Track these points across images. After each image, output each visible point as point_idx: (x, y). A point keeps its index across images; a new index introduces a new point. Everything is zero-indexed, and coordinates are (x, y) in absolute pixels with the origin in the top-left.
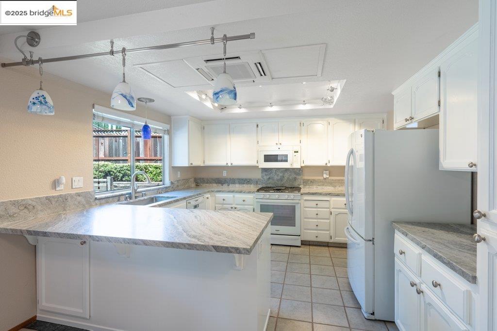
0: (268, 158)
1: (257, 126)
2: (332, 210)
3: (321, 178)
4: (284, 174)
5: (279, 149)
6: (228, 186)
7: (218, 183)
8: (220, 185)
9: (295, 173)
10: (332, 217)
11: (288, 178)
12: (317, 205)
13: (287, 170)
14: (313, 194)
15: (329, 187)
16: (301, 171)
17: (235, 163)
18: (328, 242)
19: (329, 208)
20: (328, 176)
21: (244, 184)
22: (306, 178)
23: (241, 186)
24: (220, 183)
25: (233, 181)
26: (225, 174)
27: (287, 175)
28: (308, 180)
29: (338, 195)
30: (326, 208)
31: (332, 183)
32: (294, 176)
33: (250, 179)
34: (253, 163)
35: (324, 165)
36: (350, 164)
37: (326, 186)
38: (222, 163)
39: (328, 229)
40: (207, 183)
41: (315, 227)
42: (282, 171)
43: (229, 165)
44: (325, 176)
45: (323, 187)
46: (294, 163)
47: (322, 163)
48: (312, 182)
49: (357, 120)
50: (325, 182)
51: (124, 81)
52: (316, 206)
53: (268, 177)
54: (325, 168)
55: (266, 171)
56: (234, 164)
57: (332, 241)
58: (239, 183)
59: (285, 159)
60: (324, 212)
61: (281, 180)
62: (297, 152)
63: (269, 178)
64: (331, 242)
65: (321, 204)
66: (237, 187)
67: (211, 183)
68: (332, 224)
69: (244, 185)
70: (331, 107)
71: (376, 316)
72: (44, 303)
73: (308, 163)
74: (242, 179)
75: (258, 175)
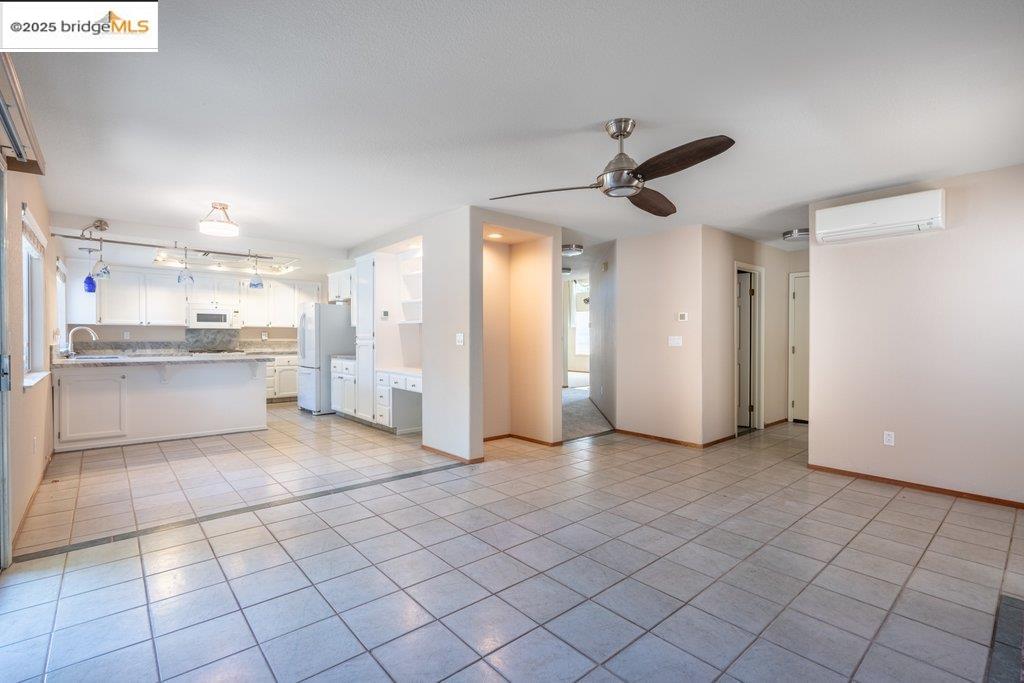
0: (201, 318)
2: (277, 368)
3: (260, 340)
4: (215, 336)
6: (134, 351)
7: (116, 348)
8: (119, 350)
9: (230, 335)
10: (276, 375)
11: (222, 341)
13: (219, 331)
15: (271, 348)
16: (238, 333)
17: (154, 322)
20: (267, 338)
21: (159, 348)
22: (243, 340)
23: (155, 352)
24: (119, 348)
25: (142, 346)
26: (127, 337)
27: (219, 337)
28: (245, 342)
29: (282, 353)
30: (271, 366)
31: (274, 345)
32: (227, 338)
33: (170, 343)
34: (181, 322)
35: (265, 326)
36: (303, 326)
37: (264, 348)
38: (134, 321)
39: (272, 385)
40: (95, 349)
42: (213, 333)
43: (144, 324)
44: (264, 338)
46: (233, 323)
47: (262, 324)
48: (250, 344)
50: (265, 343)
53: (194, 340)
54: (264, 330)
55: (192, 333)
56: (150, 324)
58: (152, 348)
59: (220, 318)
61: (212, 342)
62: (237, 312)
63: (197, 341)
64: (275, 397)
66: (149, 352)
67: (103, 349)
69: (161, 350)
70: (278, 274)
71: (322, 412)
72: (68, 435)
73: (247, 325)
74: (157, 343)
75: (181, 337)
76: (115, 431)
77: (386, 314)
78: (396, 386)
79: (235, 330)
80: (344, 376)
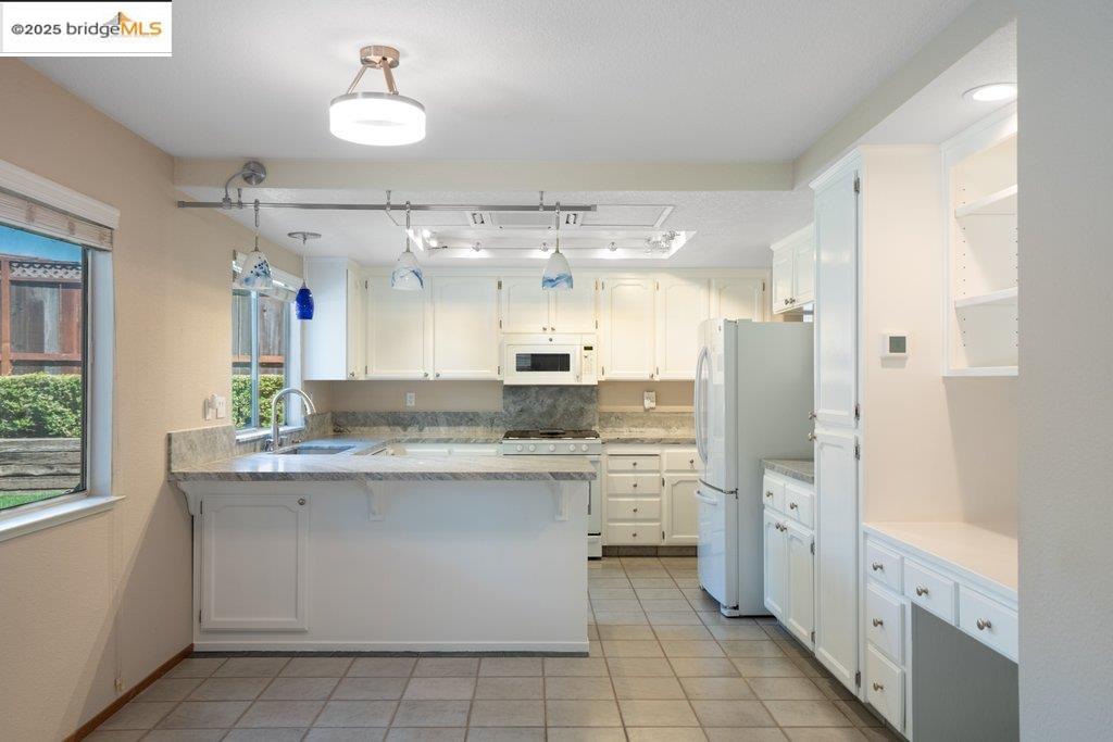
0: (524, 363)
1: (500, 285)
2: (666, 476)
3: (640, 409)
4: (556, 400)
5: (551, 340)
6: (421, 430)
7: (394, 424)
8: (399, 428)
9: (581, 398)
10: (665, 491)
11: (566, 410)
12: (635, 464)
14: (627, 441)
15: (656, 430)
16: (594, 394)
17: (448, 373)
18: (657, 547)
19: (658, 471)
20: (653, 405)
21: (459, 424)
22: (606, 408)
23: (453, 433)
24: (398, 424)
25: (432, 419)
26: (411, 402)
27: (562, 403)
28: (611, 414)
29: (676, 443)
30: (653, 471)
31: (661, 421)
32: (578, 404)
33: (476, 414)
34: (487, 373)
35: (647, 377)
36: (703, 377)
37: (649, 426)
38: (414, 372)
39: (657, 516)
40: (364, 425)
41: (631, 515)
42: (551, 394)
43: (431, 377)
44: (648, 404)
45: (643, 430)
46: (581, 373)
47: (643, 374)
48: (620, 418)
49: (713, 282)
50: (647, 417)
51: (408, 251)
52: (632, 467)
53: (519, 408)
54: (648, 386)
55: (514, 394)
56: (442, 377)
57: (664, 543)
58: (449, 425)
59: (560, 362)
60: (648, 480)
61: (550, 413)
62: (591, 348)
63: (522, 410)
64: (662, 544)
65: (643, 463)
66: (443, 431)
67: (374, 425)
68: (665, 504)
69: (462, 428)
70: (665, 256)
71: (743, 611)
72: (213, 619)
73: (611, 375)
74: (456, 414)
75: (494, 403)
76: (286, 620)
77: (898, 344)
78: (922, 601)
79: (591, 388)
80: (789, 524)
